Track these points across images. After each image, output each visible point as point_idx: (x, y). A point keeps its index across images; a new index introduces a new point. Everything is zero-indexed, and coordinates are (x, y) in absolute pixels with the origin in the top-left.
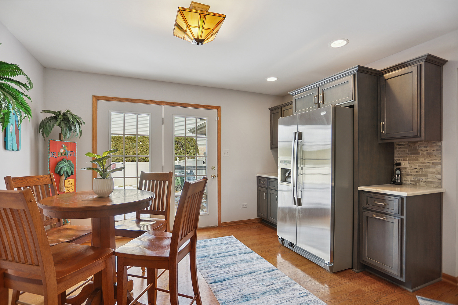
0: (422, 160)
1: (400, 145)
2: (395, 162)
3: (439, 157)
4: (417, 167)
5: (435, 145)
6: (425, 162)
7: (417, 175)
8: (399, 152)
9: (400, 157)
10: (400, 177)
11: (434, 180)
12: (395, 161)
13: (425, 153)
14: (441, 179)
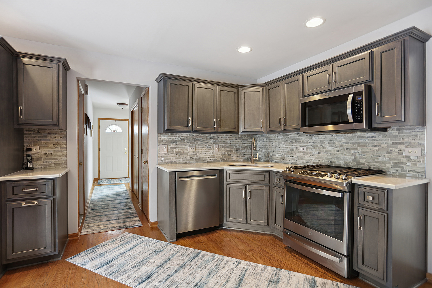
0: (51, 145)
1: (30, 131)
2: (25, 148)
3: (65, 143)
4: (47, 152)
5: (62, 133)
6: (54, 147)
7: (47, 159)
8: (29, 138)
9: (31, 143)
10: (31, 162)
11: (61, 162)
12: (25, 146)
13: (54, 139)
14: (67, 161)
